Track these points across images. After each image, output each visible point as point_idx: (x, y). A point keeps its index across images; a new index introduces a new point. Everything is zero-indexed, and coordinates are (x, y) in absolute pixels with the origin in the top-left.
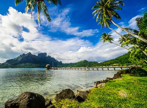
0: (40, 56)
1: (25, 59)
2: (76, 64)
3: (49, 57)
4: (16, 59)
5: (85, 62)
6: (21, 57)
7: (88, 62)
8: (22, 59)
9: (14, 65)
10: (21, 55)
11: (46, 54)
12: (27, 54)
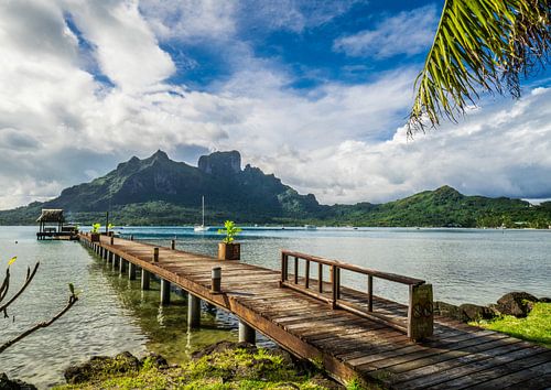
0: (208, 170)
1: (140, 184)
2: (390, 206)
3: (254, 173)
4: (102, 182)
5: (447, 195)
6: (123, 174)
7: (461, 197)
8: (129, 182)
9: (91, 209)
10: (121, 165)
11: (236, 155)
12: (147, 161)
